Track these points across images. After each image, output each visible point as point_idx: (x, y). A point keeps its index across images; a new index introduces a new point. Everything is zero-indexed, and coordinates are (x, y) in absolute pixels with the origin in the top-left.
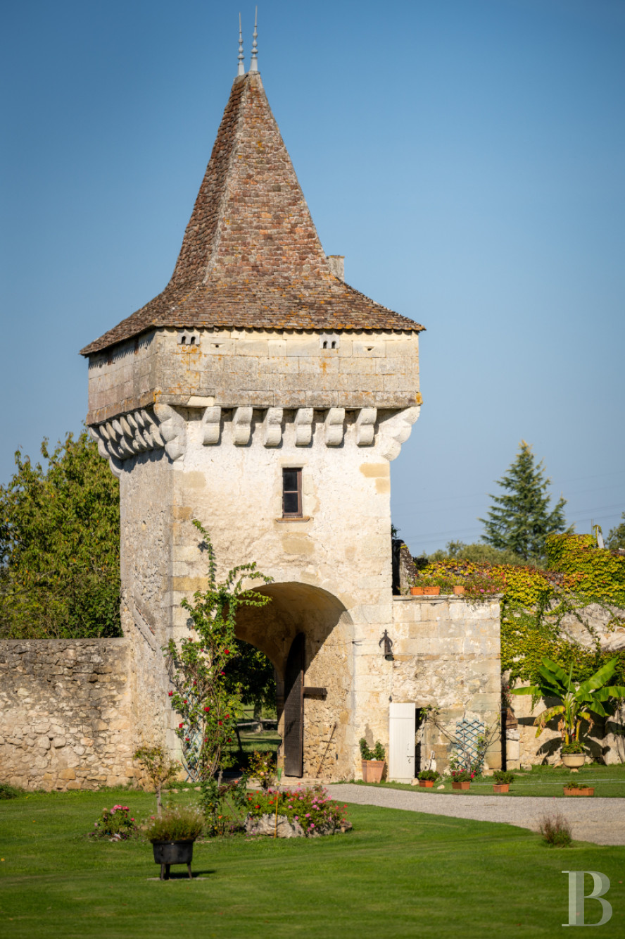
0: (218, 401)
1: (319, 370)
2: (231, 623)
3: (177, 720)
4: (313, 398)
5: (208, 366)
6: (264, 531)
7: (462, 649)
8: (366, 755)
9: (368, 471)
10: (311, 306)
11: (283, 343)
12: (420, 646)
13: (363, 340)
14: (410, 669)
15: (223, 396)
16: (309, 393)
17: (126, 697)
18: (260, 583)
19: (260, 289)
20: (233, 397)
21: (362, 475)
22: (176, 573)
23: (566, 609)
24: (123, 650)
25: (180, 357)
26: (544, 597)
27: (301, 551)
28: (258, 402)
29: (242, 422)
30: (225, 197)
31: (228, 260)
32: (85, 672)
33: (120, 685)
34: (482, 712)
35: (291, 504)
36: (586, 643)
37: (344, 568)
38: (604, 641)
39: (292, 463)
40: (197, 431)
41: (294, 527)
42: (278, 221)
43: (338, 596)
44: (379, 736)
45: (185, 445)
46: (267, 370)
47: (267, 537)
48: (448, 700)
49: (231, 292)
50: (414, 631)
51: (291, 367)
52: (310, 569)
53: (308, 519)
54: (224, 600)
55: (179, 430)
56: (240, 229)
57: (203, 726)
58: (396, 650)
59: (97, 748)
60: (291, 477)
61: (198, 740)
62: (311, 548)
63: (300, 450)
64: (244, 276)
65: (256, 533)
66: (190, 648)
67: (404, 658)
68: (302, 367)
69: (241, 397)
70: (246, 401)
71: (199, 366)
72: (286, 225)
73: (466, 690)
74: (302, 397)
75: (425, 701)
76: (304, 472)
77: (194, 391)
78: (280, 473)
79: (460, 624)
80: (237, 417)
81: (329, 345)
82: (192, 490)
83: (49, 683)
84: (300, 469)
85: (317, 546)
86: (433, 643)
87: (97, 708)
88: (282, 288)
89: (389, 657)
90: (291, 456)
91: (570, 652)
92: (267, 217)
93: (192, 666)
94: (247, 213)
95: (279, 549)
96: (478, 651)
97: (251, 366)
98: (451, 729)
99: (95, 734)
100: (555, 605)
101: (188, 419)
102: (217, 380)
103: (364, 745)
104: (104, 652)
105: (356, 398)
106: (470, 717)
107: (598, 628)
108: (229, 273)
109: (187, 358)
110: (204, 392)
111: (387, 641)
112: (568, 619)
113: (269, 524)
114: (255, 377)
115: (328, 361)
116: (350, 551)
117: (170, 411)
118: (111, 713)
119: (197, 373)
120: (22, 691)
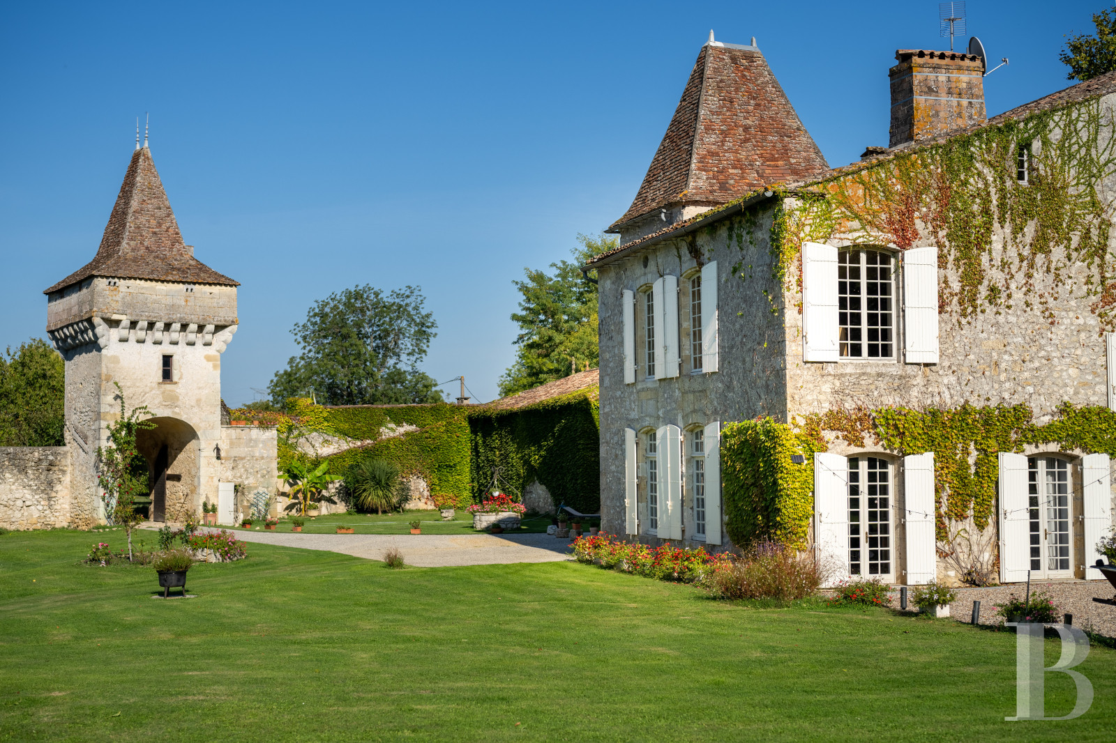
0: (129, 317)
1: (184, 303)
2: (133, 438)
3: (102, 491)
4: (181, 318)
5: (123, 298)
6: (152, 389)
7: (257, 454)
8: (206, 510)
9: (208, 358)
10: (179, 269)
11: (165, 288)
12: (235, 452)
13: (207, 288)
14: (230, 464)
15: (131, 314)
16: (179, 315)
17: (67, 479)
18: (149, 417)
19: (150, 259)
20: (137, 315)
21: (205, 361)
22: (102, 410)
23: (301, 435)
24: (65, 453)
25: (107, 292)
26: (290, 429)
27: (172, 400)
28: (150, 319)
29: (141, 329)
30: (131, 211)
31: (132, 243)
32: (44, 465)
33: (64, 472)
34: (268, 488)
35: (167, 375)
36: (311, 453)
37: (195, 410)
38: (320, 452)
39: (168, 353)
40: (115, 333)
41: (168, 387)
42: (160, 225)
43: (191, 424)
44: (212, 501)
45: (109, 340)
46: (155, 302)
47: (154, 392)
48: (249, 481)
49: (135, 260)
50: (232, 444)
51: (169, 301)
52: (177, 410)
53: (176, 383)
54: (128, 426)
55: (106, 332)
56: (139, 228)
57: (116, 495)
58: (223, 454)
59: (50, 507)
60: (167, 360)
61: (114, 502)
62: (177, 399)
63: (172, 346)
64: (141, 252)
65: (147, 389)
66: (110, 451)
67: (227, 459)
68: (175, 301)
69: (141, 315)
70: (144, 318)
71: (119, 298)
72: (164, 227)
73: (259, 476)
74: (174, 317)
75: (238, 481)
76: (174, 358)
77: (115, 311)
78: (161, 358)
79: (256, 441)
80: (139, 326)
81: (189, 290)
82: (112, 365)
83: (23, 470)
84: (171, 356)
85: (181, 398)
86: (242, 451)
87: (50, 484)
88: (163, 260)
89: (218, 458)
90: (167, 349)
91: (302, 458)
92: (153, 222)
93: (110, 463)
94: (143, 219)
95: (160, 399)
96: (265, 455)
97: (147, 299)
98: (251, 496)
99: (49, 499)
100: (296, 433)
101: (110, 327)
102: (127, 306)
103: (205, 505)
104: (55, 454)
105: (204, 319)
106: (261, 490)
107: (317, 445)
108: (133, 250)
109: (112, 293)
110: (121, 312)
111: (218, 449)
112: (302, 440)
113: (155, 385)
114: (149, 305)
115: (189, 299)
116: (199, 401)
117: (101, 322)
118: (58, 487)
119: (117, 301)
120: (8, 475)
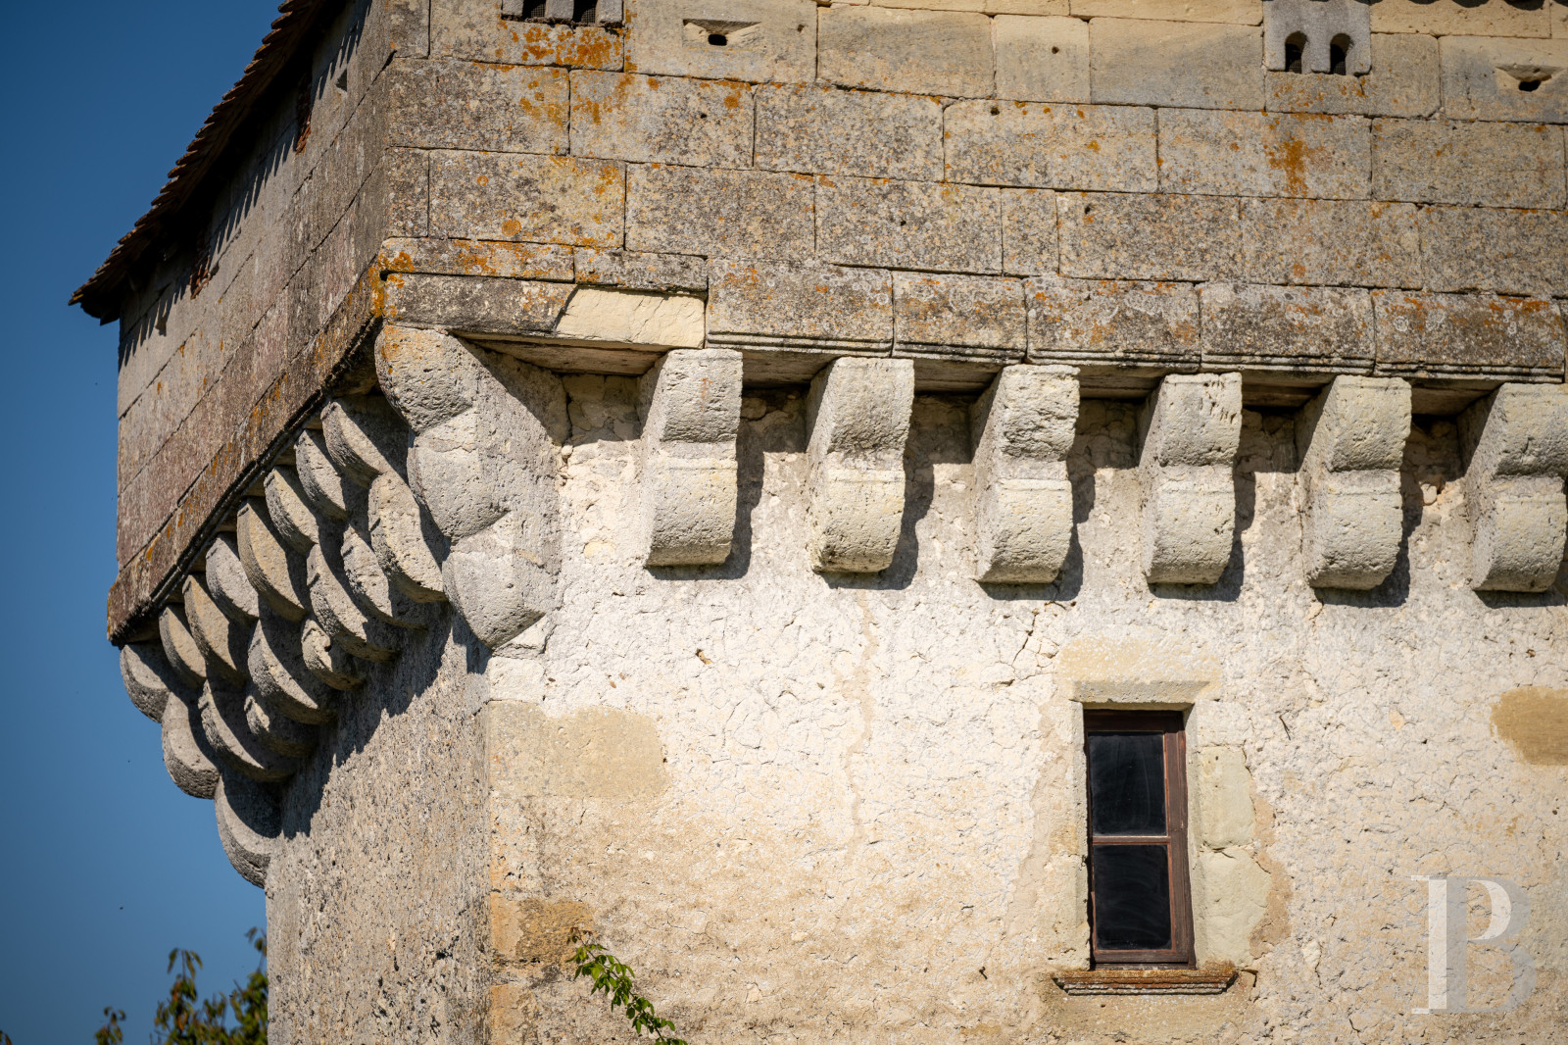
0: (722, 317)
1: (1265, 180)
4: (1238, 319)
5: (670, 138)
6: (990, 1038)
9: (1540, 730)
11: (1074, 33)
13: (1494, 35)
15: (754, 295)
16: (1219, 294)
20: (808, 301)
21: (1508, 753)
25: (515, 84)
28: (941, 330)
29: (857, 442)
35: (1135, 903)
39: (1134, 683)
40: (617, 492)
41: (1152, 1015)
46: (987, 170)
51: (1118, 158)
53: (1227, 979)
55: (516, 483)
60: (1131, 757)
63: (1172, 611)
68: (1176, 161)
71: (622, 137)
76: (1200, 730)
78: (1070, 730)
81: (1317, 54)
84: (1174, 719)
90: (1128, 640)
97: (901, 145)
102: (717, 212)
105: (1469, 326)
109: (555, 92)
110: (652, 269)
113: (1018, 997)
115: (1311, 134)
119: (612, 168)
